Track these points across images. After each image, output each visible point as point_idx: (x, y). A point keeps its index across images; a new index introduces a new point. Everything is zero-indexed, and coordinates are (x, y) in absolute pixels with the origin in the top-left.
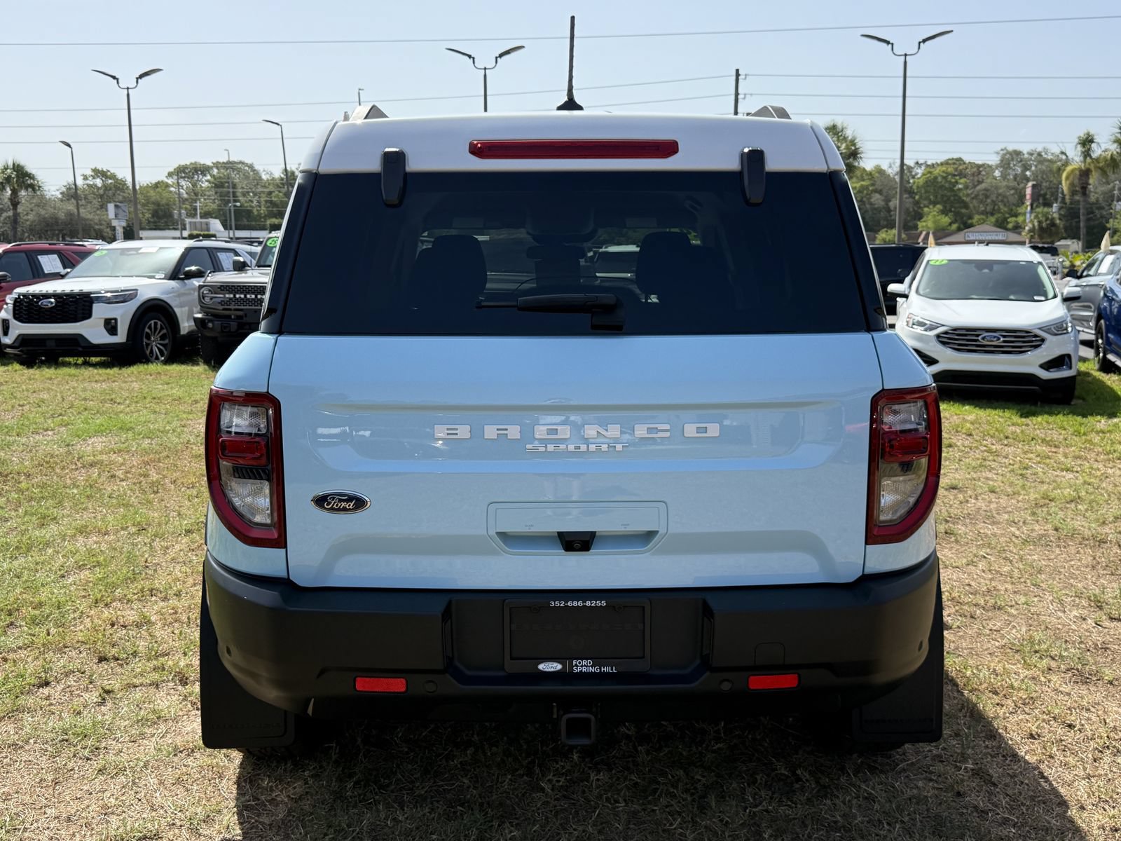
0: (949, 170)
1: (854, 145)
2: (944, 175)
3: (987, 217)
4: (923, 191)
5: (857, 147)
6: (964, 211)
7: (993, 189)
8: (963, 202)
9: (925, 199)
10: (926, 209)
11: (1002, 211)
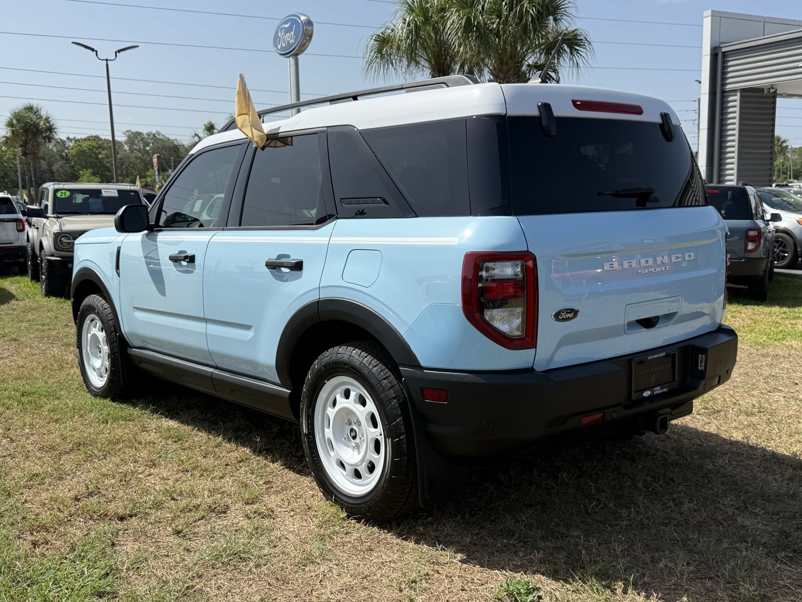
0: (93, 144)
1: (49, 122)
2: (90, 147)
3: (124, 178)
4: (76, 159)
5: (51, 124)
6: (107, 173)
7: (126, 158)
8: (106, 167)
9: (78, 165)
10: (81, 172)
11: (134, 174)
